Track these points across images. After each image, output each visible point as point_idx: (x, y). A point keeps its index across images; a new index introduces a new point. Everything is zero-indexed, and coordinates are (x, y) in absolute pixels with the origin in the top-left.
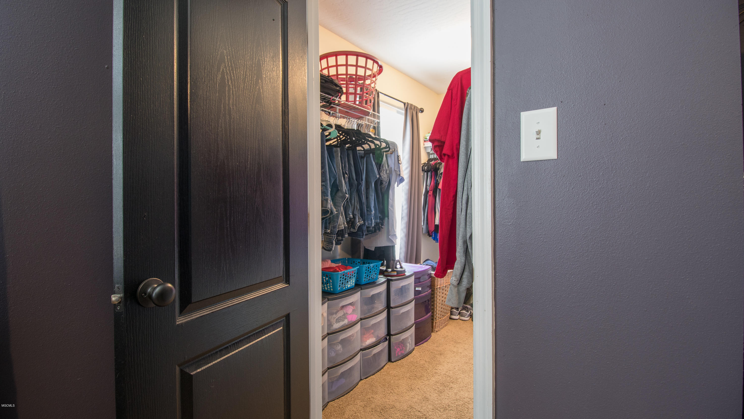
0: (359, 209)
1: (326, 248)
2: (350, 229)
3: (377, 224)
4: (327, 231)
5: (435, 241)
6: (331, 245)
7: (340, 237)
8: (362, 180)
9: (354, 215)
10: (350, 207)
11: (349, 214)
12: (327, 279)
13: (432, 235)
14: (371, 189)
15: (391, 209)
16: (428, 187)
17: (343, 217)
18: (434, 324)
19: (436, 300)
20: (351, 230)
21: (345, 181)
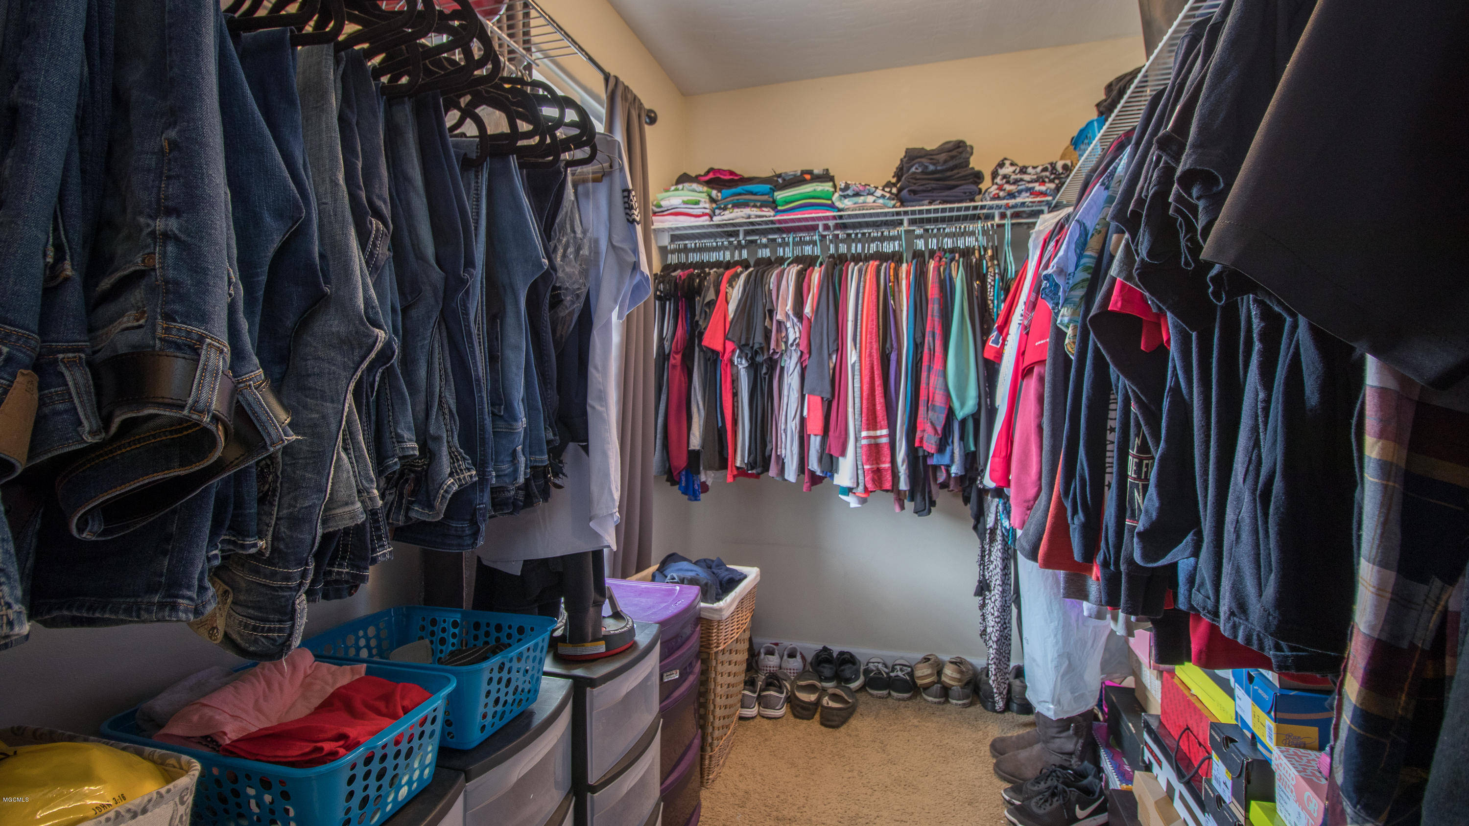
0: (454, 410)
1: (243, 644)
2: (408, 509)
3: (537, 473)
4: (243, 547)
5: (687, 497)
6: (280, 621)
7: (341, 565)
8: (470, 263)
9: (430, 442)
10: (404, 402)
11: (400, 439)
12: (268, 798)
13: (680, 479)
14: (510, 320)
15: (598, 407)
16: (667, 344)
17: (359, 458)
18: (707, 762)
19: (714, 689)
20: (413, 515)
21: (372, 254)
